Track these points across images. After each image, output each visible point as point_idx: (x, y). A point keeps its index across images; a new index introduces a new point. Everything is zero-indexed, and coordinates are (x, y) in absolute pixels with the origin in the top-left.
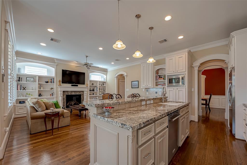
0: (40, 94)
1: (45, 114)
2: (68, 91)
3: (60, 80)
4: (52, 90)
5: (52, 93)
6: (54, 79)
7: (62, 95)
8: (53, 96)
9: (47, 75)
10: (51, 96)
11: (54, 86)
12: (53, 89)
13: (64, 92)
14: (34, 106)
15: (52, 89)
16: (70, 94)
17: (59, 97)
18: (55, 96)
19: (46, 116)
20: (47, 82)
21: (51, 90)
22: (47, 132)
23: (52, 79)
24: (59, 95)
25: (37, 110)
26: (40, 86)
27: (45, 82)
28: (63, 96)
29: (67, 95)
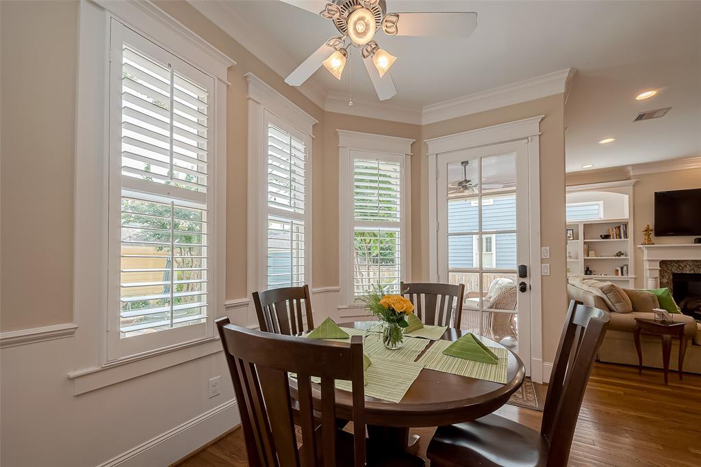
0: (588, 269)
1: (639, 321)
2: (683, 261)
3: (648, 226)
4: (622, 257)
5: (622, 268)
6: (626, 225)
7: (657, 274)
8: (626, 276)
9: (603, 219)
10: (617, 274)
11: (628, 245)
12: (623, 254)
13: (663, 263)
14: (604, 297)
15: (620, 254)
16: (692, 272)
17: (647, 278)
18: (630, 276)
19: (640, 329)
20: (607, 237)
21: (617, 257)
22: (643, 371)
23: (619, 227)
24: (647, 274)
25: (613, 307)
26: (588, 247)
27: (601, 236)
28: (662, 276)
29: (674, 274)
